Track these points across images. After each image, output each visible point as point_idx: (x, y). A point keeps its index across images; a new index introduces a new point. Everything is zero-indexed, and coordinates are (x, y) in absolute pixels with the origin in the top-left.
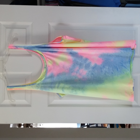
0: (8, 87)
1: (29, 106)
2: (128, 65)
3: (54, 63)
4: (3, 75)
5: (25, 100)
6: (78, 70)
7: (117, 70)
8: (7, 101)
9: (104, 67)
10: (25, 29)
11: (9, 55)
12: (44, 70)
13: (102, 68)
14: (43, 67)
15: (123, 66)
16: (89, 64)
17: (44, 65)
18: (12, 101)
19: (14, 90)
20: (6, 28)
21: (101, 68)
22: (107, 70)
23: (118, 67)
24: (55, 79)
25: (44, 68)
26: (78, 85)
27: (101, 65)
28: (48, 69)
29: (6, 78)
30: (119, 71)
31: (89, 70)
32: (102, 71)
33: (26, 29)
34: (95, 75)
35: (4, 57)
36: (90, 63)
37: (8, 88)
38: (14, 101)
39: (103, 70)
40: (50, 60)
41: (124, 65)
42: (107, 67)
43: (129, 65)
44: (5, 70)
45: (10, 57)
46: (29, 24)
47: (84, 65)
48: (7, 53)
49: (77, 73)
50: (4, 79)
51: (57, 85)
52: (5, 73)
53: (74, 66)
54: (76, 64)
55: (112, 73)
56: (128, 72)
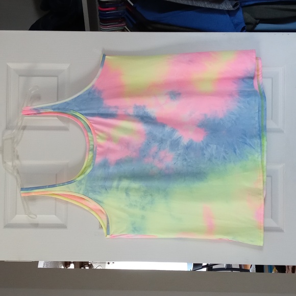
0: (22, 189)
1: (63, 226)
2: (256, 141)
3: (110, 138)
4: (14, 167)
5: (55, 215)
6: (156, 153)
7: (235, 152)
8: (21, 218)
9: (207, 145)
10: (56, 78)
11: (24, 128)
12: (90, 155)
13: (205, 148)
14: (88, 150)
15: (246, 144)
16: (178, 139)
17: (89, 145)
18: (31, 218)
19: (33, 194)
20: (19, 76)
21: (202, 149)
22: (214, 152)
23: (236, 147)
24: (112, 170)
25: (90, 151)
26: (156, 184)
27: (202, 141)
28: (97, 151)
29: (18, 173)
30: (237, 154)
31: (179, 152)
32: (205, 154)
33: (57, 76)
34: (190, 162)
35: (14, 131)
36: (180, 137)
37: (22, 192)
38: (35, 216)
39: (205, 152)
40: (101, 134)
41: (248, 141)
42: (215, 146)
43: (259, 141)
44: (18, 157)
45: (26, 132)
46: (65, 66)
47: (168, 143)
48: (19, 124)
49: (154, 157)
50: (15, 174)
51: (115, 184)
52: (17, 162)
53: (148, 145)
54: (153, 140)
55: (224, 158)
56: (256, 156)
